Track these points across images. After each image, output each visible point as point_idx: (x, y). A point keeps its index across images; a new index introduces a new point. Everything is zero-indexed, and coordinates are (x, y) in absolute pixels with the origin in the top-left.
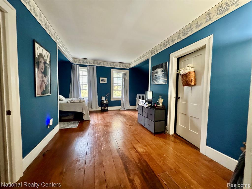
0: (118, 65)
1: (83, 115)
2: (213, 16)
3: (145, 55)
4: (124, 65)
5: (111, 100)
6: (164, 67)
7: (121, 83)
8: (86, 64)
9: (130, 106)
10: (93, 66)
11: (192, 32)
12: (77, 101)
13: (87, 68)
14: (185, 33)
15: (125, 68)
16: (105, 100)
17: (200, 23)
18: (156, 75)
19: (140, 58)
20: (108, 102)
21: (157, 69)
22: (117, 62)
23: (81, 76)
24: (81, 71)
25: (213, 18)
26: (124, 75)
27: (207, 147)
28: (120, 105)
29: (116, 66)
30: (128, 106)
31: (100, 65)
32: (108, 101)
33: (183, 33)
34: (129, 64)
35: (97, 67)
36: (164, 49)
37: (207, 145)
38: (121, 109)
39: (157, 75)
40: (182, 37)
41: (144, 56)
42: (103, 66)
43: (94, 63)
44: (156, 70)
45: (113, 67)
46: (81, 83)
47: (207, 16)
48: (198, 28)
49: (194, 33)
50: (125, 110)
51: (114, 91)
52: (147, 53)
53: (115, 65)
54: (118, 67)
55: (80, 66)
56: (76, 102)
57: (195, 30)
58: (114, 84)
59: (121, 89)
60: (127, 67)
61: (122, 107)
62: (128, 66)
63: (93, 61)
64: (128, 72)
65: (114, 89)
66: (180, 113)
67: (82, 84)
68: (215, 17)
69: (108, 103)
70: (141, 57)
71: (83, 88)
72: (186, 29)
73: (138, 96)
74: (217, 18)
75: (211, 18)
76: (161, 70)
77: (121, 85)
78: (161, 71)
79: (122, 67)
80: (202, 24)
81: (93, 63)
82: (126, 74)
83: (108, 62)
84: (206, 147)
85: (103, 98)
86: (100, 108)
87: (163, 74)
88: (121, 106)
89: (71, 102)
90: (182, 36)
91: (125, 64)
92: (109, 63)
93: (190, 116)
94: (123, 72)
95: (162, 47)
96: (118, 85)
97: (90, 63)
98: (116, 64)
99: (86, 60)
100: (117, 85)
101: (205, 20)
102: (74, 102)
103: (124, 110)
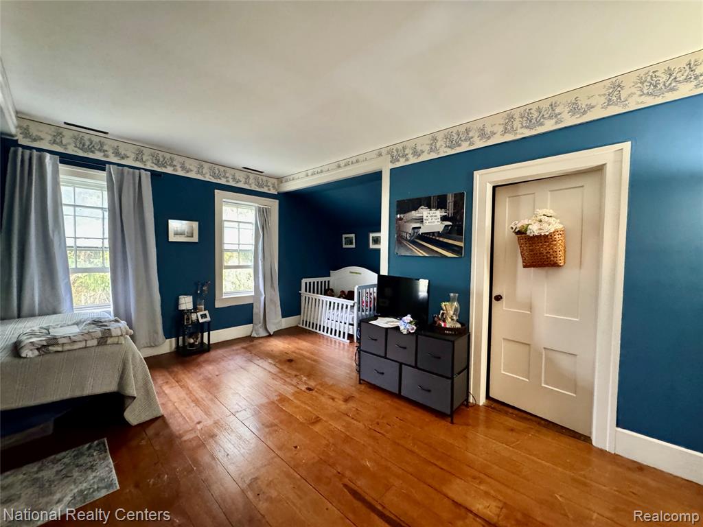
0: (241, 176)
1: (128, 401)
2: (630, 95)
3: (361, 158)
4: (262, 179)
5: (217, 306)
6: (450, 205)
7: (253, 242)
8: (98, 156)
9: (283, 317)
10: (137, 171)
11: (556, 123)
12: (87, 337)
13: (103, 174)
14: (534, 121)
15: (265, 190)
16: (195, 309)
17: (587, 105)
18: (414, 228)
19: (334, 166)
20: (208, 315)
21: (420, 210)
22: (240, 168)
23: (67, 211)
24: (68, 184)
25: (630, 100)
26: (263, 213)
27: (619, 429)
28: (249, 320)
29: (234, 179)
30: (277, 321)
31: (169, 170)
32: (207, 312)
33: (525, 119)
34: (280, 179)
35: (155, 175)
36: (445, 152)
37: (618, 425)
38: (254, 335)
39: (420, 228)
40: (520, 131)
41: (357, 161)
42: (181, 173)
43: (139, 156)
44: (413, 212)
45: (223, 181)
46: (69, 242)
47: (611, 91)
48: (580, 116)
49: (566, 128)
50: (270, 336)
51: (225, 272)
52: (373, 155)
53: (231, 177)
54: (241, 185)
55: (61, 162)
56: (82, 345)
57: (570, 121)
58: (226, 247)
59: (252, 264)
60: (271, 188)
61: (256, 327)
62: (274, 184)
63: (133, 148)
64: (274, 204)
65: (225, 264)
66: (504, 339)
67: (73, 245)
68: (636, 98)
69: (208, 319)
70: (342, 164)
71: (81, 265)
72: (534, 109)
73: (306, 283)
74: (642, 102)
75: (622, 100)
76: (439, 213)
77: (252, 248)
78: (439, 217)
79: (254, 188)
80: (593, 107)
81: (133, 156)
82: (270, 212)
83: (202, 161)
84: (616, 431)
85: (186, 302)
86: (171, 342)
87: (449, 226)
88: (251, 322)
89: (48, 353)
90: (522, 128)
91: (264, 178)
92: (206, 166)
93: (545, 348)
94: (257, 205)
95: (438, 145)
96: (242, 247)
97: (117, 153)
98: (233, 171)
99: (96, 139)
100: (236, 247)
101: (603, 99)
102: (67, 347)
103: (267, 334)
